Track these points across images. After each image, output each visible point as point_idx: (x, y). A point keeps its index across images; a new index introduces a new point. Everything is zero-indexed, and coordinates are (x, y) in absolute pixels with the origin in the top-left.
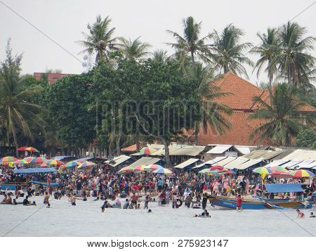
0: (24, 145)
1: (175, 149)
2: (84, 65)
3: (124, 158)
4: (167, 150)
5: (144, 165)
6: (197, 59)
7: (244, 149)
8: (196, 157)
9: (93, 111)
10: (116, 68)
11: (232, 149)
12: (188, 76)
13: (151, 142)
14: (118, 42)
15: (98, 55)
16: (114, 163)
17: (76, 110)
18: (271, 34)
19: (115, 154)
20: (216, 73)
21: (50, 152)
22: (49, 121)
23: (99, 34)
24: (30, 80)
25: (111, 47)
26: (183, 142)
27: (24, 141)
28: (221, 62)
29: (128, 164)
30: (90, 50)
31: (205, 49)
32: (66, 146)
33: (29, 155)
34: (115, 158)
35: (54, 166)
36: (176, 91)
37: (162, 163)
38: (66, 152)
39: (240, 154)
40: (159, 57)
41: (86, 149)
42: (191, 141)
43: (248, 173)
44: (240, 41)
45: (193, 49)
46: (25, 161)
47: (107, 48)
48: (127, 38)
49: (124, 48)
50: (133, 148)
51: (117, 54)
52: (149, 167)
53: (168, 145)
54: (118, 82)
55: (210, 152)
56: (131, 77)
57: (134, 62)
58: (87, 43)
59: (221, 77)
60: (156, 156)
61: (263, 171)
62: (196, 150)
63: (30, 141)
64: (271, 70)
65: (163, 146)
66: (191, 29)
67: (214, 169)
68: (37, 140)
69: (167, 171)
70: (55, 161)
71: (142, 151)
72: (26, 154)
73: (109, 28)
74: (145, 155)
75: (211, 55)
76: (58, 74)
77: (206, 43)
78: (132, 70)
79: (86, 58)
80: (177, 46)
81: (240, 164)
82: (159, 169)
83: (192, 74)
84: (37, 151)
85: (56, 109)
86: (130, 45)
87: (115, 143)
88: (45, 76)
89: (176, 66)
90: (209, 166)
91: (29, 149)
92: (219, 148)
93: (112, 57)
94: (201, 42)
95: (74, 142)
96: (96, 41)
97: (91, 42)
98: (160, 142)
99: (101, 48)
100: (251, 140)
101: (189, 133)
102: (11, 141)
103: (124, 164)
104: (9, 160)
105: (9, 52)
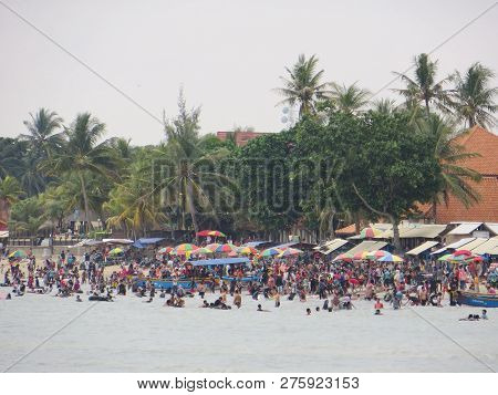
0: (206, 228)
1: (407, 229)
2: (284, 120)
3: (340, 242)
4: (396, 231)
5: (365, 252)
6: (434, 110)
8: (435, 239)
10: (326, 124)
11: (482, 228)
12: (422, 131)
13: (375, 221)
14: (328, 88)
15: (302, 107)
16: (325, 249)
19: (328, 236)
20: (459, 128)
21: (237, 237)
23: (303, 78)
24: (212, 142)
25: (320, 95)
26: (417, 220)
27: (207, 224)
28: (465, 113)
29: (345, 251)
30: (292, 101)
31: (442, 96)
32: (263, 228)
33: (212, 242)
34: (328, 243)
35: (246, 255)
36: (406, 152)
37: (389, 248)
38: (262, 236)
39: (492, 234)
40: (383, 108)
41: (289, 231)
42: (428, 219)
45: (427, 96)
46: (208, 249)
47: (314, 97)
48: (339, 83)
49: (336, 96)
50: (351, 229)
51: (327, 104)
52: (372, 254)
53: (397, 224)
54: (328, 142)
55: (453, 232)
56: (347, 135)
57: (350, 115)
58: (287, 91)
59: (466, 132)
60: (382, 239)
62: (435, 229)
63: (214, 222)
65: (391, 226)
66: (424, 70)
67: (459, 254)
68: (223, 222)
69: (396, 258)
70: (247, 248)
71: (363, 234)
72: (209, 240)
74: (366, 239)
75: (451, 104)
76: (250, 132)
77: (444, 87)
78: (347, 125)
79: (285, 111)
80: (407, 93)
81: (493, 247)
82: (386, 256)
83: (427, 129)
84: (223, 235)
86: (344, 93)
87: (327, 223)
88: (232, 136)
89: (407, 120)
90: (451, 251)
91: (213, 233)
93: (321, 109)
94: (438, 87)
95: (273, 222)
96: (300, 88)
97: (293, 89)
98: (387, 220)
99: (306, 97)
101: (424, 208)
102: (188, 222)
103: (340, 250)
104: (186, 249)
105: (182, 106)
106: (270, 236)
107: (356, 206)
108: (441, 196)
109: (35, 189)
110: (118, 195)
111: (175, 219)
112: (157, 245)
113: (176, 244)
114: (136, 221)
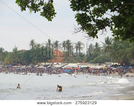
1: (47, 64)
2: (30, 48)
3: (37, 66)
4: (45, 64)
6: (51, 47)
7: (60, 64)
8: (51, 65)
9: (31, 57)
10: (35, 49)
11: (58, 64)
13: (42, 63)
14: (36, 44)
16: (35, 67)
17: (28, 57)
18: (64, 42)
19: (36, 65)
20: (54, 49)
21: (23, 65)
22: (23, 59)
23: (32, 43)
24: (19, 51)
26: (48, 62)
27: (18, 63)
28: (55, 47)
30: (31, 46)
32: (26, 63)
38: (26, 65)
39: (59, 64)
40: (43, 47)
41: (30, 64)
42: (50, 62)
43: (60, 68)
44: (59, 43)
46: (19, 66)
50: (39, 64)
52: (42, 67)
54: (36, 51)
55: (53, 64)
56: (38, 50)
57: (39, 48)
58: (30, 44)
60: (43, 65)
61: (63, 67)
63: (20, 63)
64: (64, 49)
66: (49, 41)
69: (45, 68)
70: (24, 66)
73: (34, 41)
74: (41, 65)
75: (53, 46)
76: (24, 50)
80: (47, 44)
81: (59, 66)
84: (21, 65)
85: (24, 57)
86: (38, 44)
87: (36, 63)
88: (22, 51)
90: (53, 67)
92: (55, 63)
93: (35, 47)
94: (51, 44)
95: (28, 63)
96: (32, 44)
98: (44, 62)
99: (33, 45)
100: (61, 62)
101: (49, 61)
102: (16, 63)
103: (37, 67)
104: (16, 66)
105: (15, 46)
107: (40, 60)
108: (52, 59)
110: (6, 59)
111: (14, 62)
112: (12, 66)
113: (14, 66)
114: (9, 63)
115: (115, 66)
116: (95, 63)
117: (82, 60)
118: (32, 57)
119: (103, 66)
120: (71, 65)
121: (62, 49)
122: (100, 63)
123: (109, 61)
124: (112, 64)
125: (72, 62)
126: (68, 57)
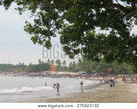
1: (47, 72)
2: (38, 64)
5: (44, 74)
7: (54, 72)
10: (41, 64)
12: (49, 64)
17: (37, 68)
18: (57, 60)
19: (41, 72)
20: (51, 64)
21: (35, 72)
23: (40, 60)
24: (32, 65)
36: (47, 66)
43: (54, 74)
44: (54, 61)
45: (49, 62)
47: (40, 62)
48: (42, 61)
56: (43, 65)
57: (43, 63)
58: (38, 61)
61: (56, 74)
62: (49, 72)
64: (57, 64)
66: (49, 60)
75: (51, 62)
80: (47, 61)
81: (54, 73)
84: (33, 72)
85: (35, 68)
88: (34, 65)
89: (47, 64)
92: (52, 72)
104: (31, 73)
106: (37, 72)
107: (43, 70)
108: (50, 69)
109: (19, 68)
110: (25, 69)
111: (30, 71)
112: (29, 73)
114: (27, 71)
115: (84, 73)
116: (73, 71)
117: (66, 70)
118: (40, 68)
119: (77, 74)
120: (60, 73)
121: (55, 64)
122: (76, 72)
123: (80, 71)
124: (82, 72)
125: (61, 71)
126: (59, 68)
